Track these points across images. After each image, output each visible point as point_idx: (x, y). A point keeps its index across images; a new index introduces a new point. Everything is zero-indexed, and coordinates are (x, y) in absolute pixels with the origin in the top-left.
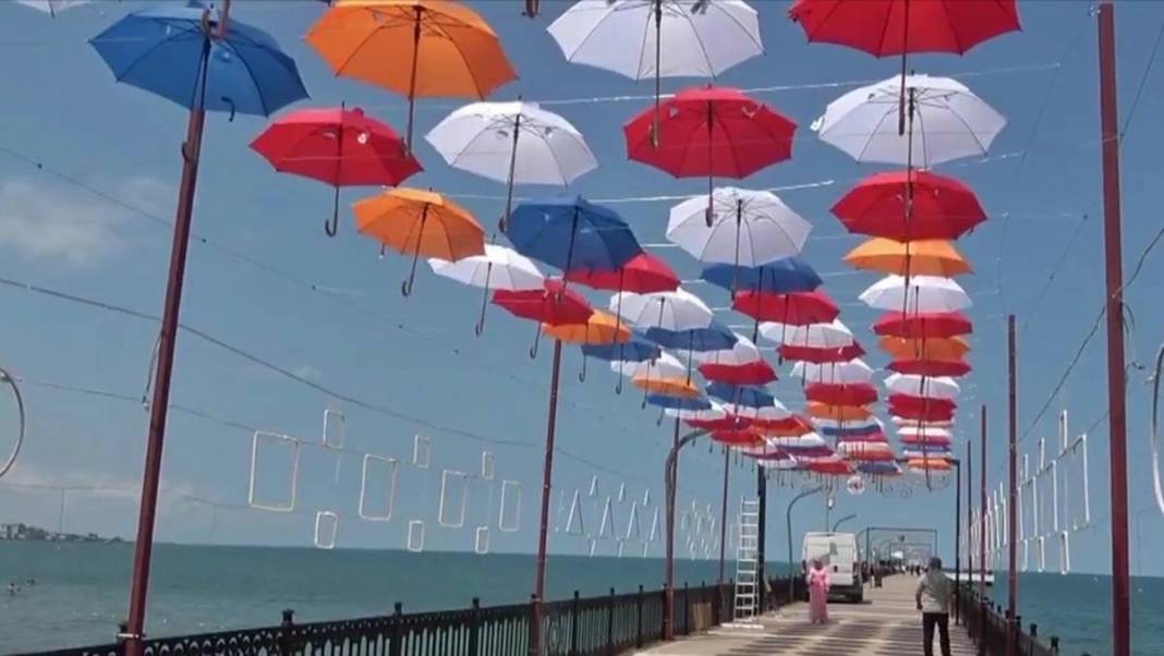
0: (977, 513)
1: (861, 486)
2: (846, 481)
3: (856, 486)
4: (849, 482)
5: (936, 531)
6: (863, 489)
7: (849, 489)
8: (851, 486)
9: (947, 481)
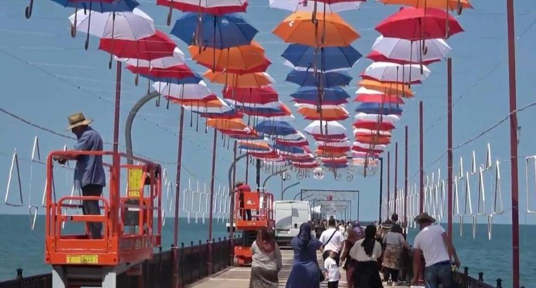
0: (392, 195)
1: (322, 175)
2: (313, 171)
3: (319, 174)
4: (314, 171)
5: (359, 191)
6: (323, 176)
7: (315, 176)
8: (315, 174)
9: (375, 170)
